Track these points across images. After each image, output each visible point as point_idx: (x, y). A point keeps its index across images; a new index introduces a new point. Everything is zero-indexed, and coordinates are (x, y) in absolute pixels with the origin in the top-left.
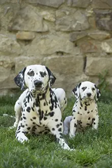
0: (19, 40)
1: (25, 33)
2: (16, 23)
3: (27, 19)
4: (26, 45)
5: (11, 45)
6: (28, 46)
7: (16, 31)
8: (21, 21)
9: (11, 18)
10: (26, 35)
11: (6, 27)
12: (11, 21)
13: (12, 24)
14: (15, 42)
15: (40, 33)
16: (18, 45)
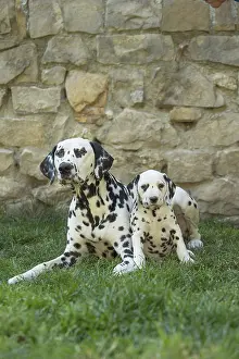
0: (174, 122)
1: (184, 110)
2: (170, 94)
3: (188, 86)
4: (186, 130)
5: (161, 130)
6: (189, 132)
7: (170, 107)
8: (178, 91)
9: (161, 85)
10: (186, 114)
11: (154, 102)
12: (162, 91)
13: (163, 95)
14: (168, 126)
15: (211, 109)
16: (173, 131)
